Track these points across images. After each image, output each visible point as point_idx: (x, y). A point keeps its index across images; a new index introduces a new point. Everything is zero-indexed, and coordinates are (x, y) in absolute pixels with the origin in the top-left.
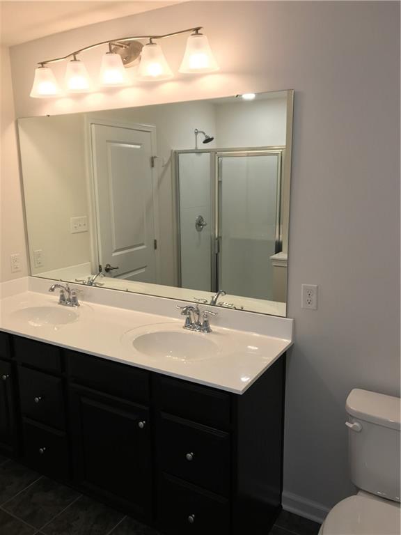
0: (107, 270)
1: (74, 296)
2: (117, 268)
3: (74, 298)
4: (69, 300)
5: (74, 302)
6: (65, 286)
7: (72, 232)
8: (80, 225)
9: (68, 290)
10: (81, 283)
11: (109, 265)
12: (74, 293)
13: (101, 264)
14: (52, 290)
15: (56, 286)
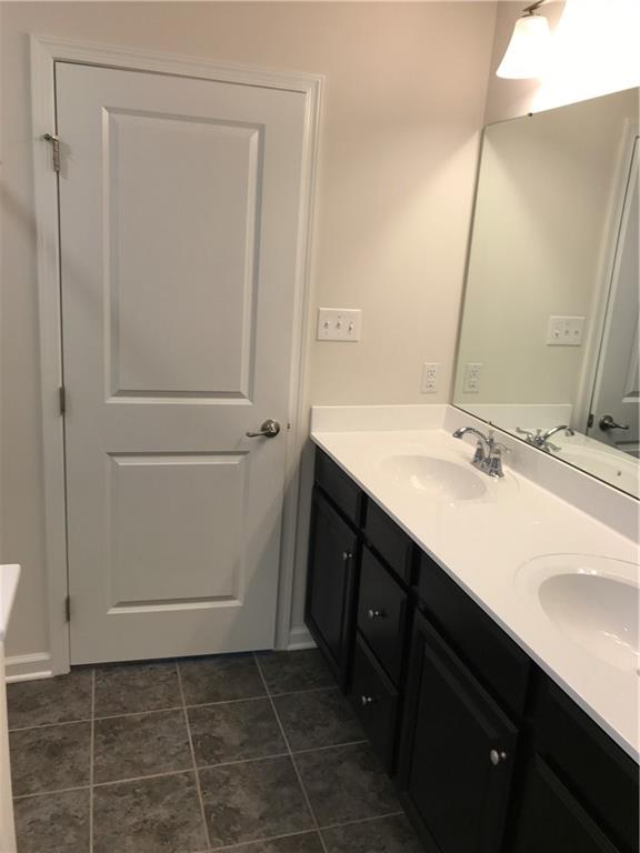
0: (604, 427)
1: (497, 456)
2: (627, 428)
3: (496, 460)
4: (488, 461)
5: (493, 467)
6: (487, 435)
7: (549, 343)
8: (567, 332)
9: (491, 443)
10: (524, 437)
11: (611, 420)
12: (498, 452)
13: (593, 413)
14: (459, 435)
15: (468, 429)
